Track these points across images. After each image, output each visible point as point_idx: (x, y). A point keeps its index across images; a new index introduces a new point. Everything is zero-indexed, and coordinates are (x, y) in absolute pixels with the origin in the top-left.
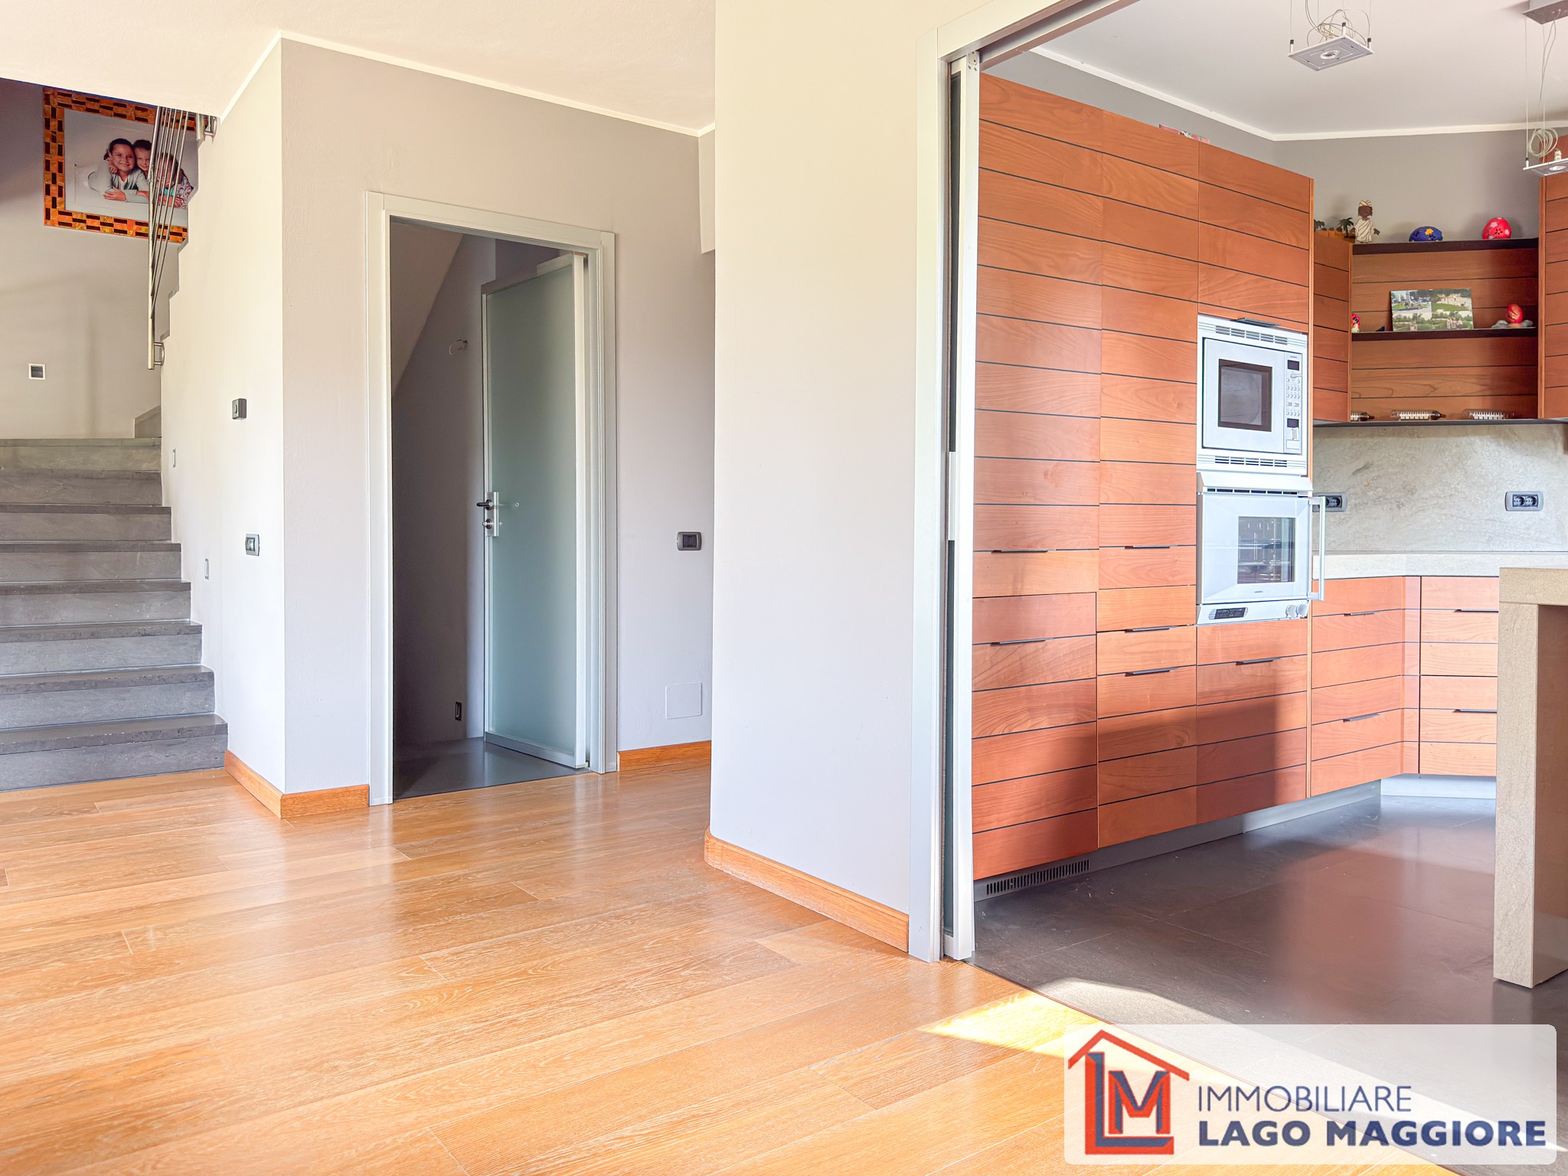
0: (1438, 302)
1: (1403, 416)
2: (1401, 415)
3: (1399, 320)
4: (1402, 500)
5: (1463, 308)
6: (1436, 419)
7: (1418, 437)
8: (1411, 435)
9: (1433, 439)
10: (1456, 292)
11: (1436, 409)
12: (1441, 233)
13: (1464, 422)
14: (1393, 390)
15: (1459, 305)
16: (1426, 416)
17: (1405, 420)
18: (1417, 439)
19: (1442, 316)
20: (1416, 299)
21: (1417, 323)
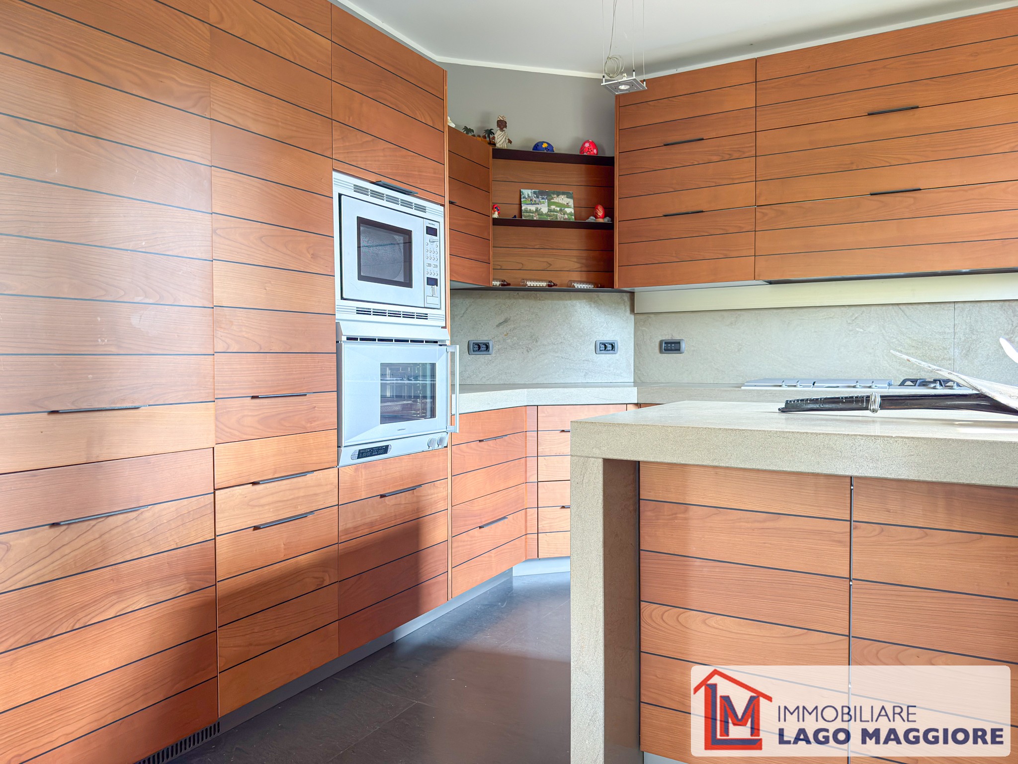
0: (552, 201)
1: (529, 284)
2: (527, 283)
3: (526, 211)
4: (530, 346)
5: (568, 206)
6: (551, 287)
7: (540, 300)
8: (536, 298)
9: (550, 301)
10: (563, 194)
11: (550, 279)
12: (553, 148)
13: (569, 290)
14: (522, 264)
15: (566, 204)
16: (544, 284)
17: (530, 286)
18: (539, 301)
19: (554, 211)
20: (538, 197)
21: (538, 215)
